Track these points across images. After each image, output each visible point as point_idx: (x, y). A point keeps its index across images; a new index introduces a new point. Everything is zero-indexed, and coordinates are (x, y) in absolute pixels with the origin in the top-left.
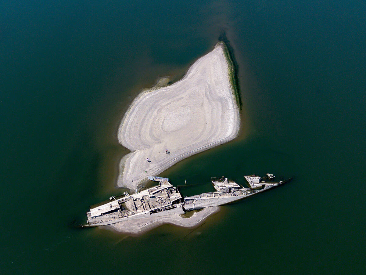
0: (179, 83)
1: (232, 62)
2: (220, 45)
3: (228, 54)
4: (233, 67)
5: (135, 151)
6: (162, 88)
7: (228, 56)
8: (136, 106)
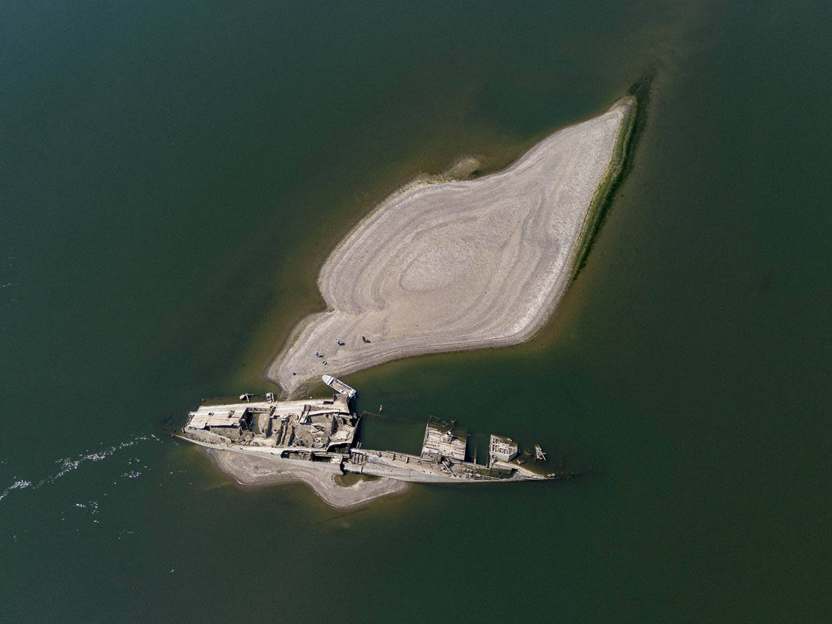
0: (492, 179)
1: (624, 155)
2: (625, 104)
3: (629, 133)
4: (619, 167)
5: (334, 309)
6: (454, 182)
7: (624, 139)
8: (387, 209)
